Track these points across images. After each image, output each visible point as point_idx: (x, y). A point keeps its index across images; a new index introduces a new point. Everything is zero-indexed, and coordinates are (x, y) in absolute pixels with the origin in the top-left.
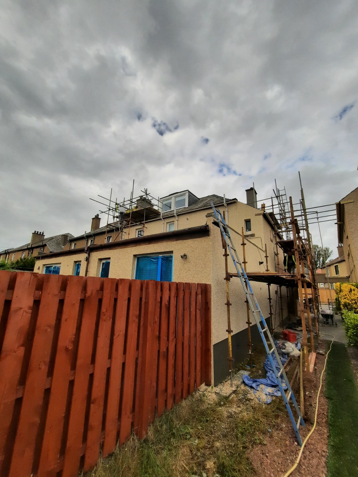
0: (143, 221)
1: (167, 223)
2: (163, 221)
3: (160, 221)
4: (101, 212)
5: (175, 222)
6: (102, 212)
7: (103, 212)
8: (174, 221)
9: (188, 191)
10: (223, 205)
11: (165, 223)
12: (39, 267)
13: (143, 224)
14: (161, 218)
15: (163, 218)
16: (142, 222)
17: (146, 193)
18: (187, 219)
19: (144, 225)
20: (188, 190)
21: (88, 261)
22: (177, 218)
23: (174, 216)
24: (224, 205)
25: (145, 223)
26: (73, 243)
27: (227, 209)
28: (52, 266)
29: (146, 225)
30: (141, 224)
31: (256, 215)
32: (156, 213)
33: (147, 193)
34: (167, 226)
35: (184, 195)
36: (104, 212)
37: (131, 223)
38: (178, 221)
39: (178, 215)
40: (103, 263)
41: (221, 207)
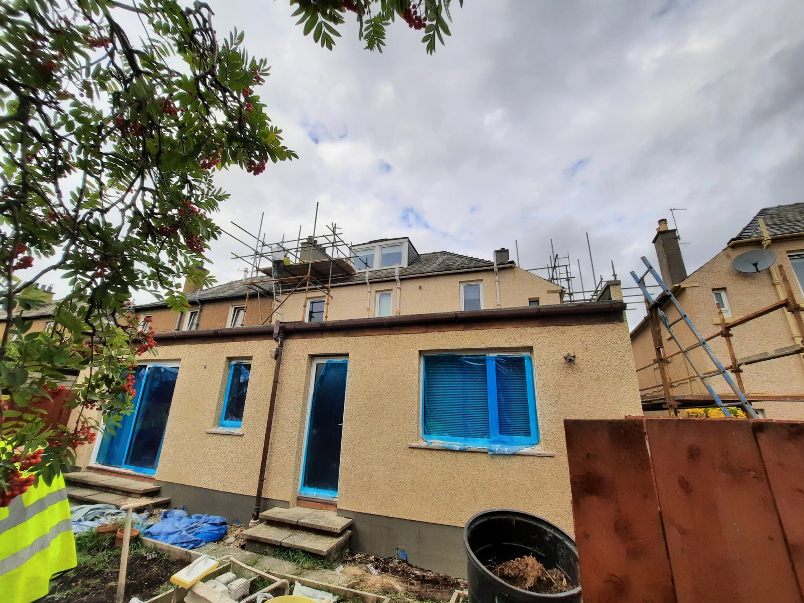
0: (327, 282)
1: (376, 292)
2: (369, 288)
3: (363, 286)
4: (235, 257)
5: (393, 293)
6: (237, 257)
7: (240, 256)
8: (392, 290)
9: (407, 240)
10: (492, 270)
11: (373, 293)
13: (327, 288)
14: (366, 281)
15: (370, 283)
16: (326, 285)
17: (334, 232)
18: (420, 288)
19: (329, 291)
20: (407, 238)
21: (279, 357)
22: (399, 284)
23: (395, 280)
24: (494, 269)
25: (331, 287)
26: (142, 316)
27: (497, 277)
28: (145, 366)
29: (333, 292)
30: (324, 288)
31: (549, 292)
32: (346, 272)
33: (336, 233)
34: (376, 296)
35: (401, 245)
36: (240, 258)
37: (309, 285)
38: (400, 289)
39: (401, 280)
40: (317, 364)
41: (487, 273)
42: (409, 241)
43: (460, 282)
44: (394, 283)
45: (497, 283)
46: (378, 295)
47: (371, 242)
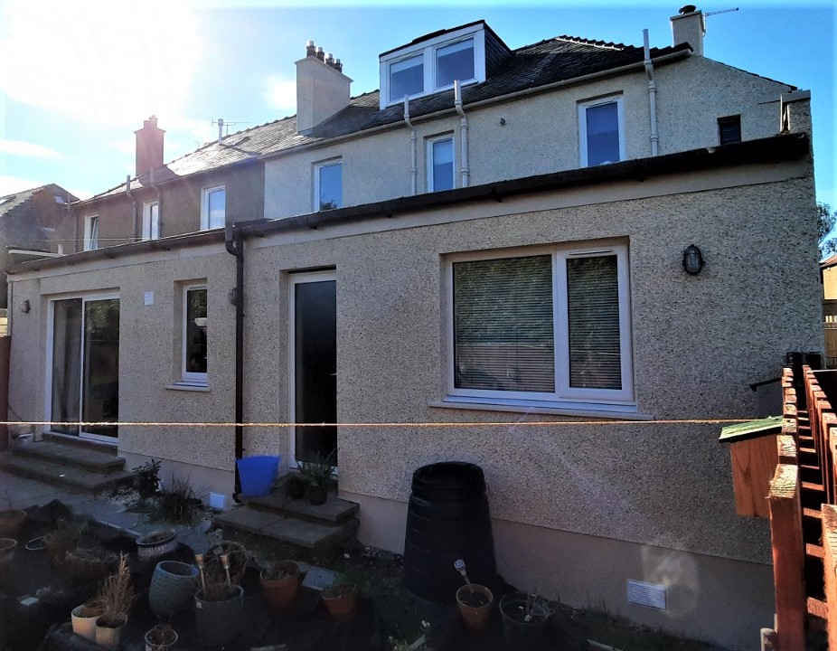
1: (426, 138)
2: (413, 133)
3: (403, 131)
5: (454, 137)
8: (452, 132)
9: (482, 25)
10: (641, 69)
11: (420, 139)
12: (27, 303)
14: (407, 120)
15: (413, 123)
18: (503, 122)
20: (483, 21)
22: (464, 120)
23: (455, 114)
24: (647, 67)
26: (86, 217)
27: (652, 82)
31: (761, 101)
34: (426, 146)
35: (471, 37)
38: (467, 129)
39: (468, 110)
40: (296, 285)
41: (631, 77)
42: (487, 28)
43: (578, 102)
44: (456, 118)
45: (652, 94)
46: (430, 144)
47: (416, 41)
